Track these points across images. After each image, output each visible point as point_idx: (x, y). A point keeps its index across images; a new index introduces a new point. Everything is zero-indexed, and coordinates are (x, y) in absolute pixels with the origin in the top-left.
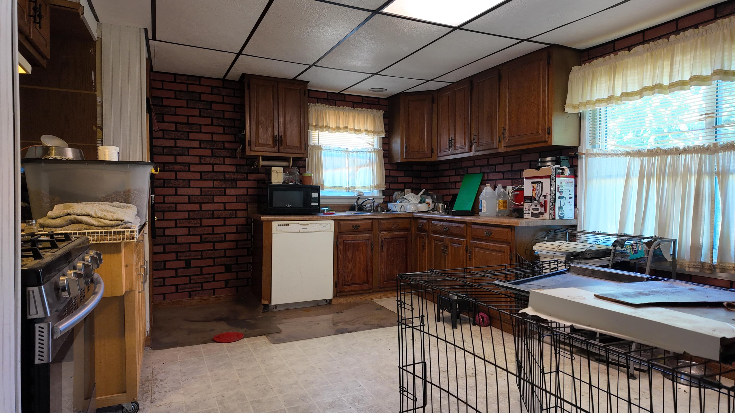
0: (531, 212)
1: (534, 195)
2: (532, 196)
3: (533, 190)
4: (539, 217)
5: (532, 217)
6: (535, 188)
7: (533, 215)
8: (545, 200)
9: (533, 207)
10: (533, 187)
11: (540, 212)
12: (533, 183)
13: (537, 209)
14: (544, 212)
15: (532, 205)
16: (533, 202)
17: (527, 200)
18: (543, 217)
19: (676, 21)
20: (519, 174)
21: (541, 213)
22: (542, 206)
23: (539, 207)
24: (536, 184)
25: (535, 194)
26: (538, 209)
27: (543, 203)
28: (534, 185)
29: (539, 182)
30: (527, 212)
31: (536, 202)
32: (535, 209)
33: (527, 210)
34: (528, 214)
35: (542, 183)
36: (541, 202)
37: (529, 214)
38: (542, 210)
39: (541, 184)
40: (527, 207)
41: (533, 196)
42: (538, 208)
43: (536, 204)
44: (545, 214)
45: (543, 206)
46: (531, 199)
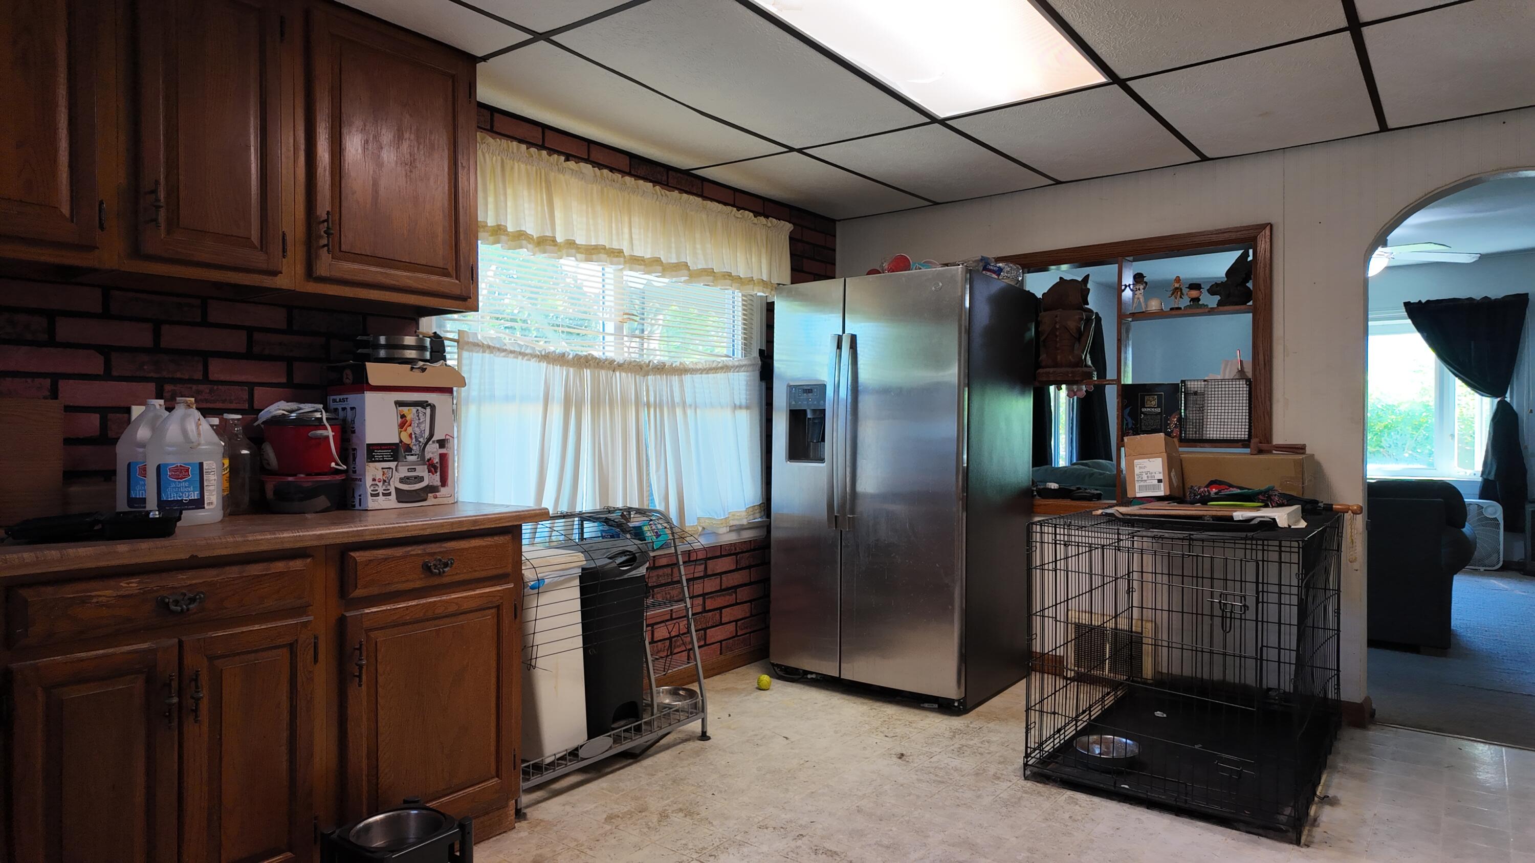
0: (396, 488)
1: (406, 440)
2: (397, 441)
3: (402, 426)
4: (425, 500)
5: (399, 502)
6: (408, 418)
7: (402, 496)
8: (443, 451)
9: (403, 472)
10: (403, 416)
11: (427, 486)
12: (399, 404)
13: (416, 477)
14: (439, 484)
15: (400, 468)
16: (401, 458)
17: (378, 454)
18: (436, 497)
19: (590, 143)
20: (201, 367)
21: (432, 489)
22: (432, 468)
23: (422, 471)
24: (414, 409)
25: (410, 435)
26: (421, 479)
27: (437, 460)
28: (405, 410)
29: (423, 404)
30: (381, 490)
31: (411, 458)
32: (408, 478)
33: (380, 484)
34: (384, 495)
35: (433, 408)
36: (429, 460)
37: (389, 494)
38: (436, 479)
39: (428, 410)
40: (379, 476)
41: (401, 441)
42: (421, 474)
43: (413, 463)
44: (442, 489)
45: (435, 468)
46: (395, 452)
